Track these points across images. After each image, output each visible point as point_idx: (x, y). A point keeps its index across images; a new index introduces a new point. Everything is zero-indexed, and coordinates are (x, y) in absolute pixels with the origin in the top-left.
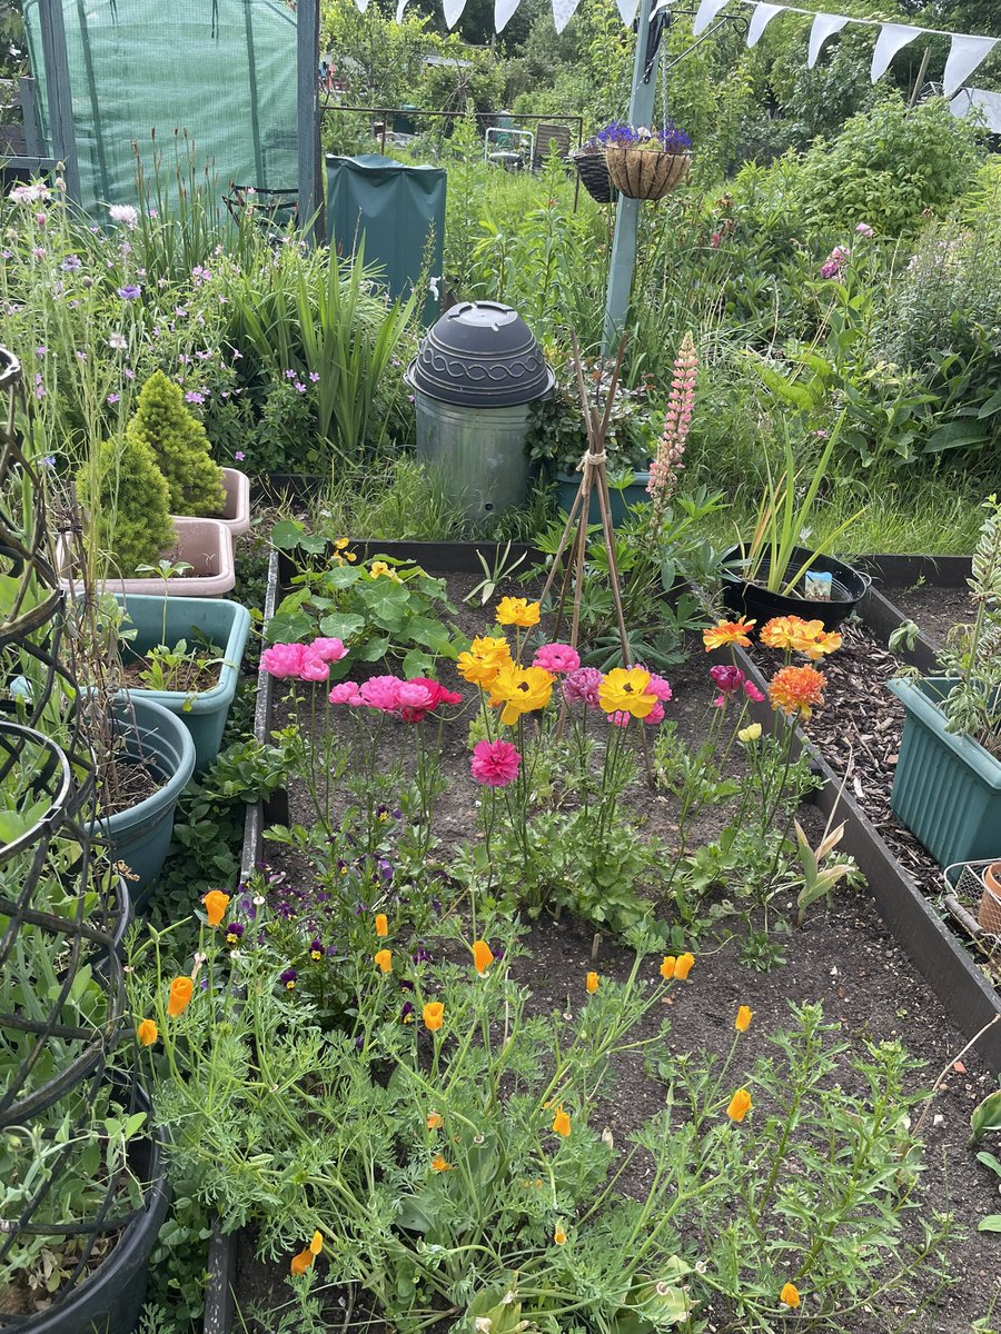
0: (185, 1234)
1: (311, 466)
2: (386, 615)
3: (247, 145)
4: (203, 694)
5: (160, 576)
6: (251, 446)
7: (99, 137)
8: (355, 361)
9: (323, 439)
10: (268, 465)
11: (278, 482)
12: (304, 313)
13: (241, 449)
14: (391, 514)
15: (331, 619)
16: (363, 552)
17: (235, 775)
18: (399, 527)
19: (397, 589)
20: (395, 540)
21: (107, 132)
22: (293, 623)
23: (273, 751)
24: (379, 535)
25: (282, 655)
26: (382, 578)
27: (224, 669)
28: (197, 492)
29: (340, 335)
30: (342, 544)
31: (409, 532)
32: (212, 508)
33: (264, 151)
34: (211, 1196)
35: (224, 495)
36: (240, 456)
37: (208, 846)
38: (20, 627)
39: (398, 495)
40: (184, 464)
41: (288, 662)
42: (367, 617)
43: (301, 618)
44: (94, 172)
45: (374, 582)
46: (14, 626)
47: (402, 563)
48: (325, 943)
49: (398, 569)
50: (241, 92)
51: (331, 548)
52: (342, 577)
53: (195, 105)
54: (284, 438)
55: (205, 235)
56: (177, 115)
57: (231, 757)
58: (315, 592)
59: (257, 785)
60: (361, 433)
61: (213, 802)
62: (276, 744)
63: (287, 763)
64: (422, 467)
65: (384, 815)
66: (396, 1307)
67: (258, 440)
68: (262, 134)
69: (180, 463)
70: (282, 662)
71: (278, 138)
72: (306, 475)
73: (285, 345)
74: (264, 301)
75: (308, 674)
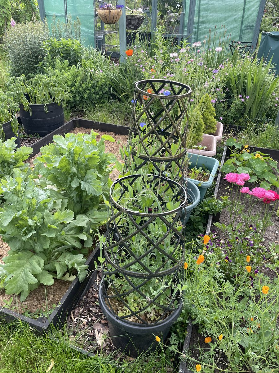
0: (182, 319)
1: (240, 123)
2: (258, 170)
3: (238, 29)
4: (204, 182)
5: (198, 149)
6: (224, 116)
7: (198, 28)
8: (261, 93)
9: (246, 115)
10: (228, 122)
11: (231, 127)
12: (249, 78)
13: (222, 116)
14: (263, 140)
15: (241, 168)
16: (252, 150)
17: (208, 206)
18: (265, 144)
19: (263, 163)
20: (263, 148)
21: (200, 27)
22: (229, 167)
23: (220, 202)
24: (258, 146)
25: (232, 176)
26: (258, 158)
27: (211, 177)
28: (209, 127)
29: (258, 85)
30: (246, 147)
31: (268, 146)
32: (212, 132)
33: (243, 31)
34: (194, 313)
35: (216, 129)
36: (221, 118)
37: (197, 223)
38: (176, 157)
39: (267, 134)
40: (208, 119)
41: (233, 178)
42: (251, 169)
43: (232, 166)
44: (195, 38)
45: (255, 160)
46: (175, 157)
47: (265, 155)
48: (229, 258)
49: (263, 156)
50: (240, 14)
51: (243, 148)
52: (246, 156)
53: (225, 19)
54: (234, 114)
55: (223, 56)
56: (220, 22)
57: (208, 201)
58: (237, 159)
59: (213, 210)
60: (257, 115)
61: (201, 212)
62: (221, 200)
63: (223, 206)
64: (277, 126)
65: (251, 228)
66: (234, 363)
67: (227, 115)
68: (243, 26)
69: (207, 119)
70: (231, 178)
71: (248, 27)
72: (238, 125)
73: (241, 87)
74: (237, 75)
75: (238, 183)
